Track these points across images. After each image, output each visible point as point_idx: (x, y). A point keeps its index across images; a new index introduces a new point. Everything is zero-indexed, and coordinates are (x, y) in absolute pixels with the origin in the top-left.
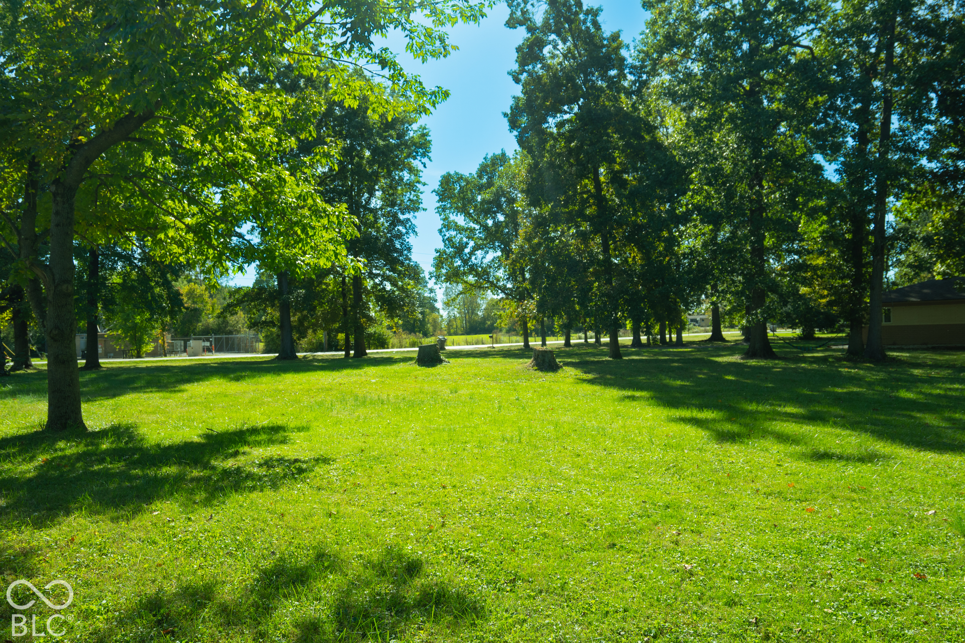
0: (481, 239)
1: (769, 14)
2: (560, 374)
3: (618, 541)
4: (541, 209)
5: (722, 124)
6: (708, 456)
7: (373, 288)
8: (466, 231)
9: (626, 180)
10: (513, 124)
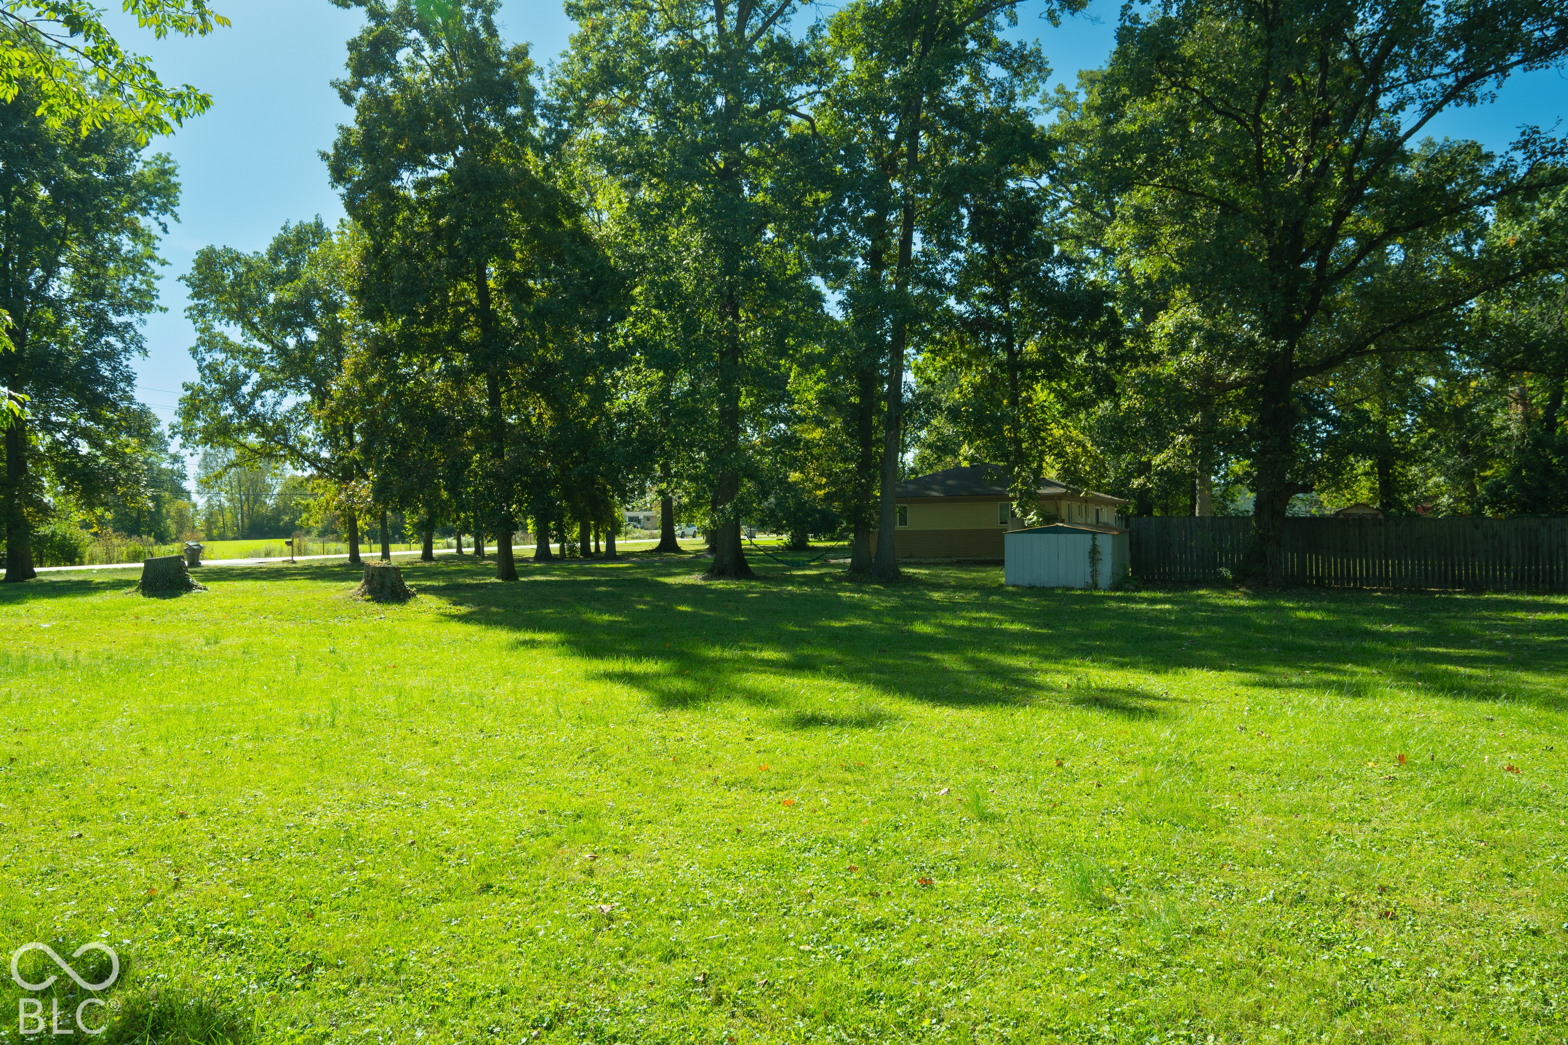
0: (273, 369)
1: (756, 59)
2: (411, 606)
3: (496, 881)
4: (384, 323)
5: (682, 216)
6: (646, 731)
7: (50, 449)
8: (245, 353)
9: (532, 289)
10: (339, 174)
